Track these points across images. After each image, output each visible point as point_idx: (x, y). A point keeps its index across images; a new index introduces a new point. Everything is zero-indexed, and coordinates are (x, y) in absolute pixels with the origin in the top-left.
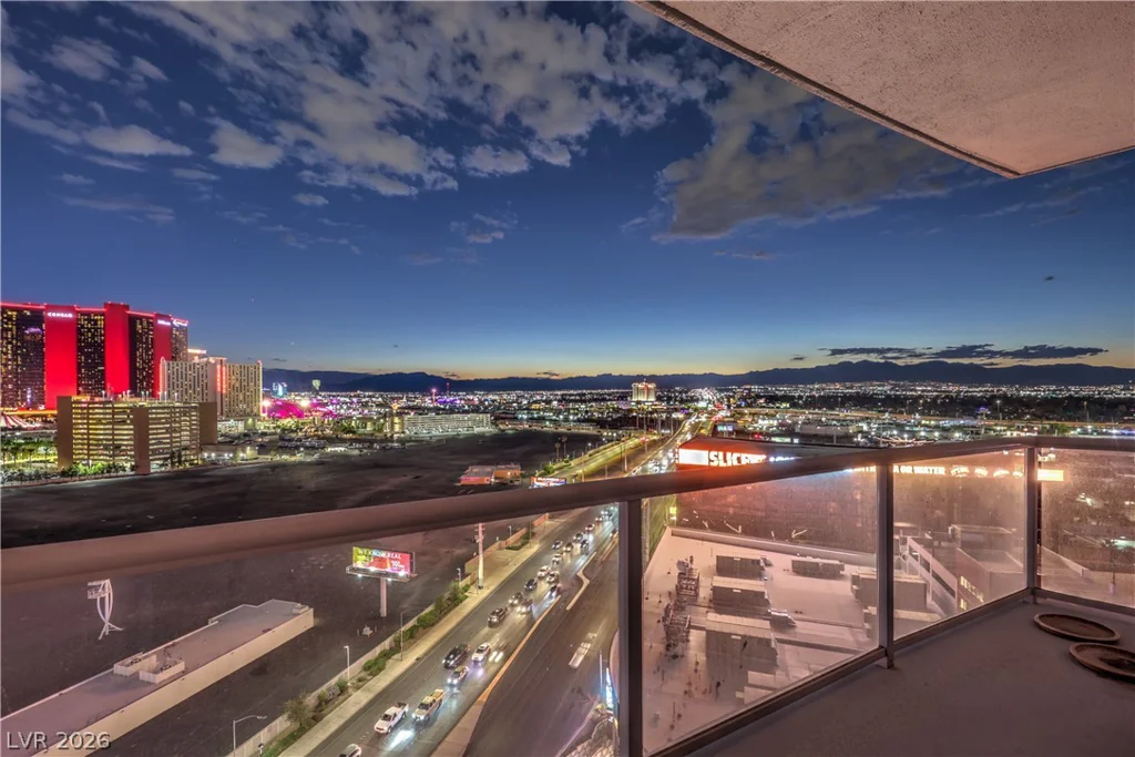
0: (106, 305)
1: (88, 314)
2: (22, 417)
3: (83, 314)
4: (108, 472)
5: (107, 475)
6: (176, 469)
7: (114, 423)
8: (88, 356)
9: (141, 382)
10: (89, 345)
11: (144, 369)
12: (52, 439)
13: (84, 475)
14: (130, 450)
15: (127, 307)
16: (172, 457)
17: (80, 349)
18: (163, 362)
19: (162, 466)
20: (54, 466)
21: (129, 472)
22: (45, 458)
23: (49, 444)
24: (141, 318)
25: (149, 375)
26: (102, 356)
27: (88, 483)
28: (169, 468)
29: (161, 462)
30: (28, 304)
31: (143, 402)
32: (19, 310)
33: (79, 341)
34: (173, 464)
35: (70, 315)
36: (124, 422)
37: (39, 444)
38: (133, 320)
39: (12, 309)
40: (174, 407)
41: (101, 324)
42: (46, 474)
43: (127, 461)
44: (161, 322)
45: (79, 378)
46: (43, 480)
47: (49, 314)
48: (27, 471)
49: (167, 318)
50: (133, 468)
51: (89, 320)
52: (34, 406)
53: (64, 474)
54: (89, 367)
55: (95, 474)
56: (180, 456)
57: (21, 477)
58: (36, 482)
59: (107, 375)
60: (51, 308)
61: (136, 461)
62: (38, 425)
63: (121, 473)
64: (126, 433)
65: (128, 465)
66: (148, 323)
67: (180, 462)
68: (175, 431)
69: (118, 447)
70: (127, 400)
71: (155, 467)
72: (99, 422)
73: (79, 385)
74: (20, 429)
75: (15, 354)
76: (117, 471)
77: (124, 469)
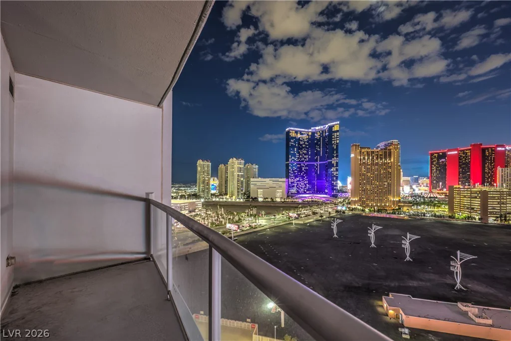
0: (471, 146)
1: (463, 151)
2: (438, 193)
3: (461, 151)
4: (468, 219)
5: (468, 220)
6: (503, 223)
7: (471, 197)
8: (463, 168)
9: (488, 179)
10: (464, 164)
11: (489, 173)
12: (447, 202)
13: (458, 218)
14: (479, 211)
15: (481, 144)
16: (501, 216)
17: (460, 166)
18: (499, 169)
19: (495, 220)
20: (447, 213)
21: (477, 220)
22: (444, 210)
23: (446, 204)
24: (488, 149)
25: (491, 175)
26: (469, 168)
27: (459, 222)
28: (499, 222)
29: (494, 218)
30: (441, 151)
31: (486, 188)
32: (438, 153)
33: (460, 162)
34: (501, 220)
35: (456, 152)
36: (476, 197)
37: (443, 204)
38: (484, 150)
39: (436, 153)
40: (503, 192)
41: (469, 154)
42: (443, 216)
43: (477, 216)
44: (499, 149)
45: (459, 178)
46: (442, 218)
47: (448, 153)
48: (437, 214)
49: (503, 146)
50: (479, 219)
51: (464, 153)
52: (442, 189)
53: (450, 217)
54: (464, 173)
55: (462, 219)
56: (505, 217)
57: (435, 216)
58: (440, 219)
59: (472, 177)
60: (449, 151)
61: (481, 216)
62: (443, 197)
63: (474, 220)
64: (477, 203)
65: (477, 217)
66: (492, 150)
67: (505, 220)
68: (503, 203)
69: (473, 209)
70: (478, 187)
71: (491, 220)
72: (465, 197)
73: (459, 181)
74: (436, 198)
75: (436, 170)
76: (472, 219)
77: (475, 219)
